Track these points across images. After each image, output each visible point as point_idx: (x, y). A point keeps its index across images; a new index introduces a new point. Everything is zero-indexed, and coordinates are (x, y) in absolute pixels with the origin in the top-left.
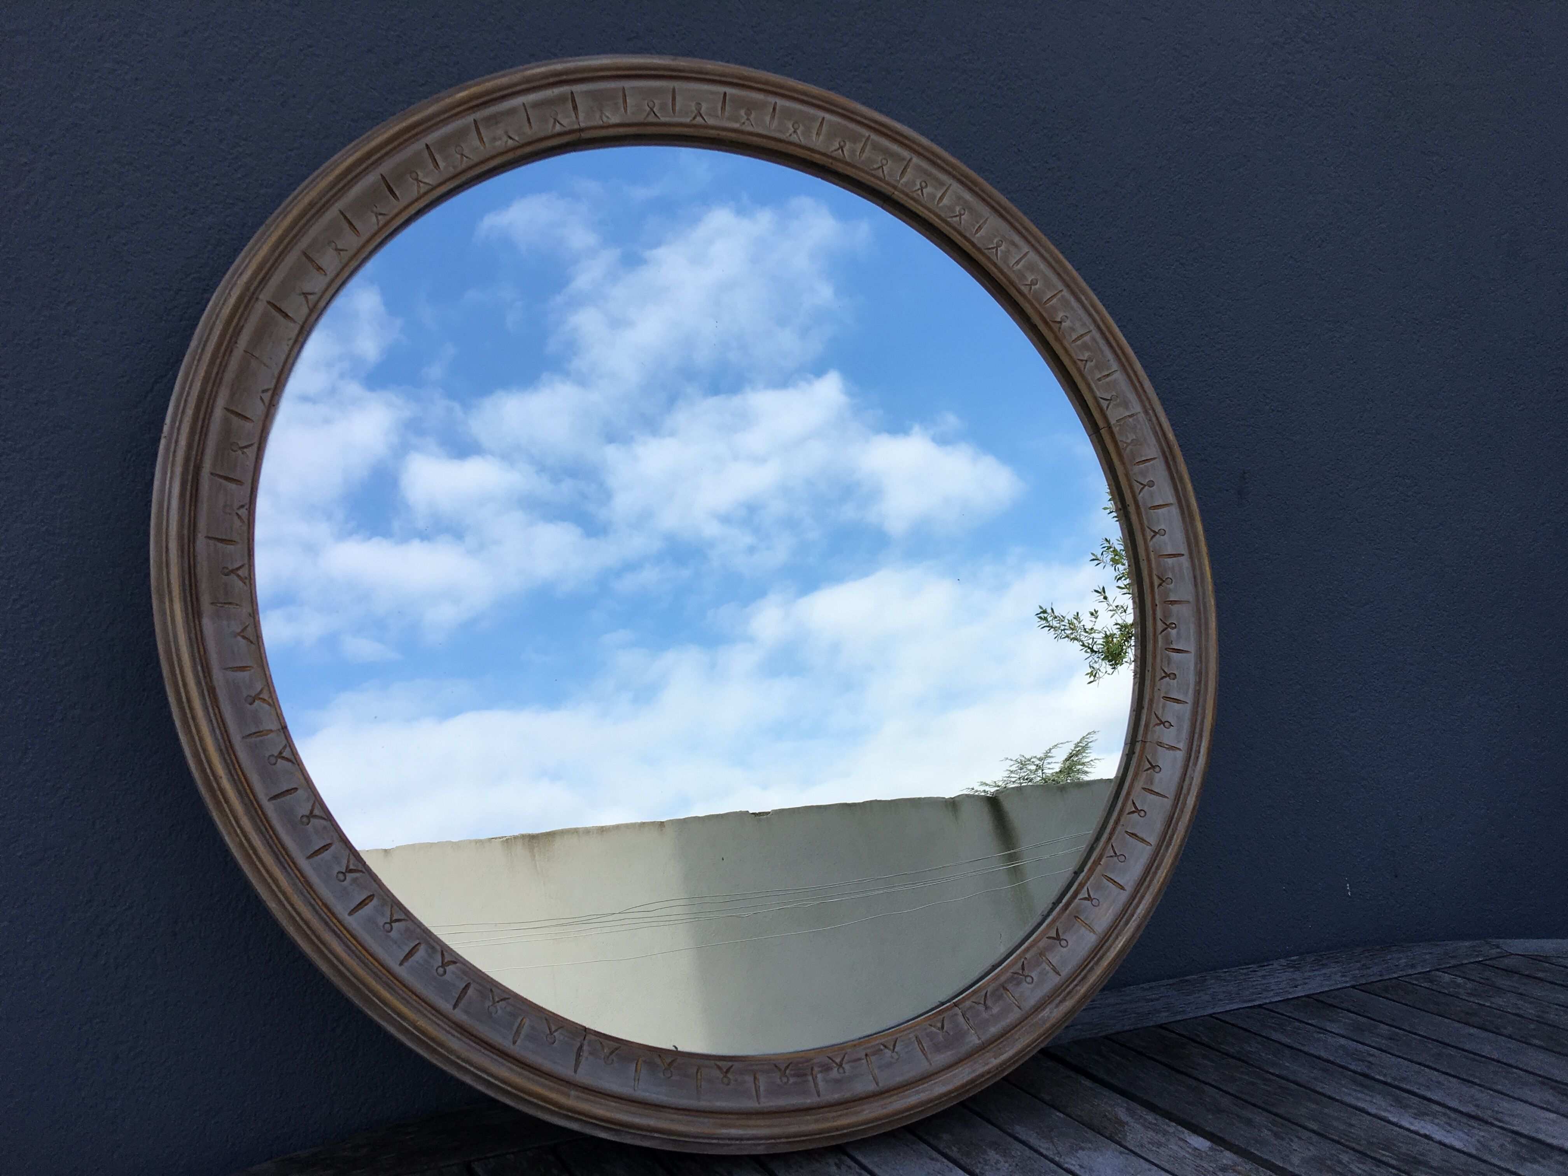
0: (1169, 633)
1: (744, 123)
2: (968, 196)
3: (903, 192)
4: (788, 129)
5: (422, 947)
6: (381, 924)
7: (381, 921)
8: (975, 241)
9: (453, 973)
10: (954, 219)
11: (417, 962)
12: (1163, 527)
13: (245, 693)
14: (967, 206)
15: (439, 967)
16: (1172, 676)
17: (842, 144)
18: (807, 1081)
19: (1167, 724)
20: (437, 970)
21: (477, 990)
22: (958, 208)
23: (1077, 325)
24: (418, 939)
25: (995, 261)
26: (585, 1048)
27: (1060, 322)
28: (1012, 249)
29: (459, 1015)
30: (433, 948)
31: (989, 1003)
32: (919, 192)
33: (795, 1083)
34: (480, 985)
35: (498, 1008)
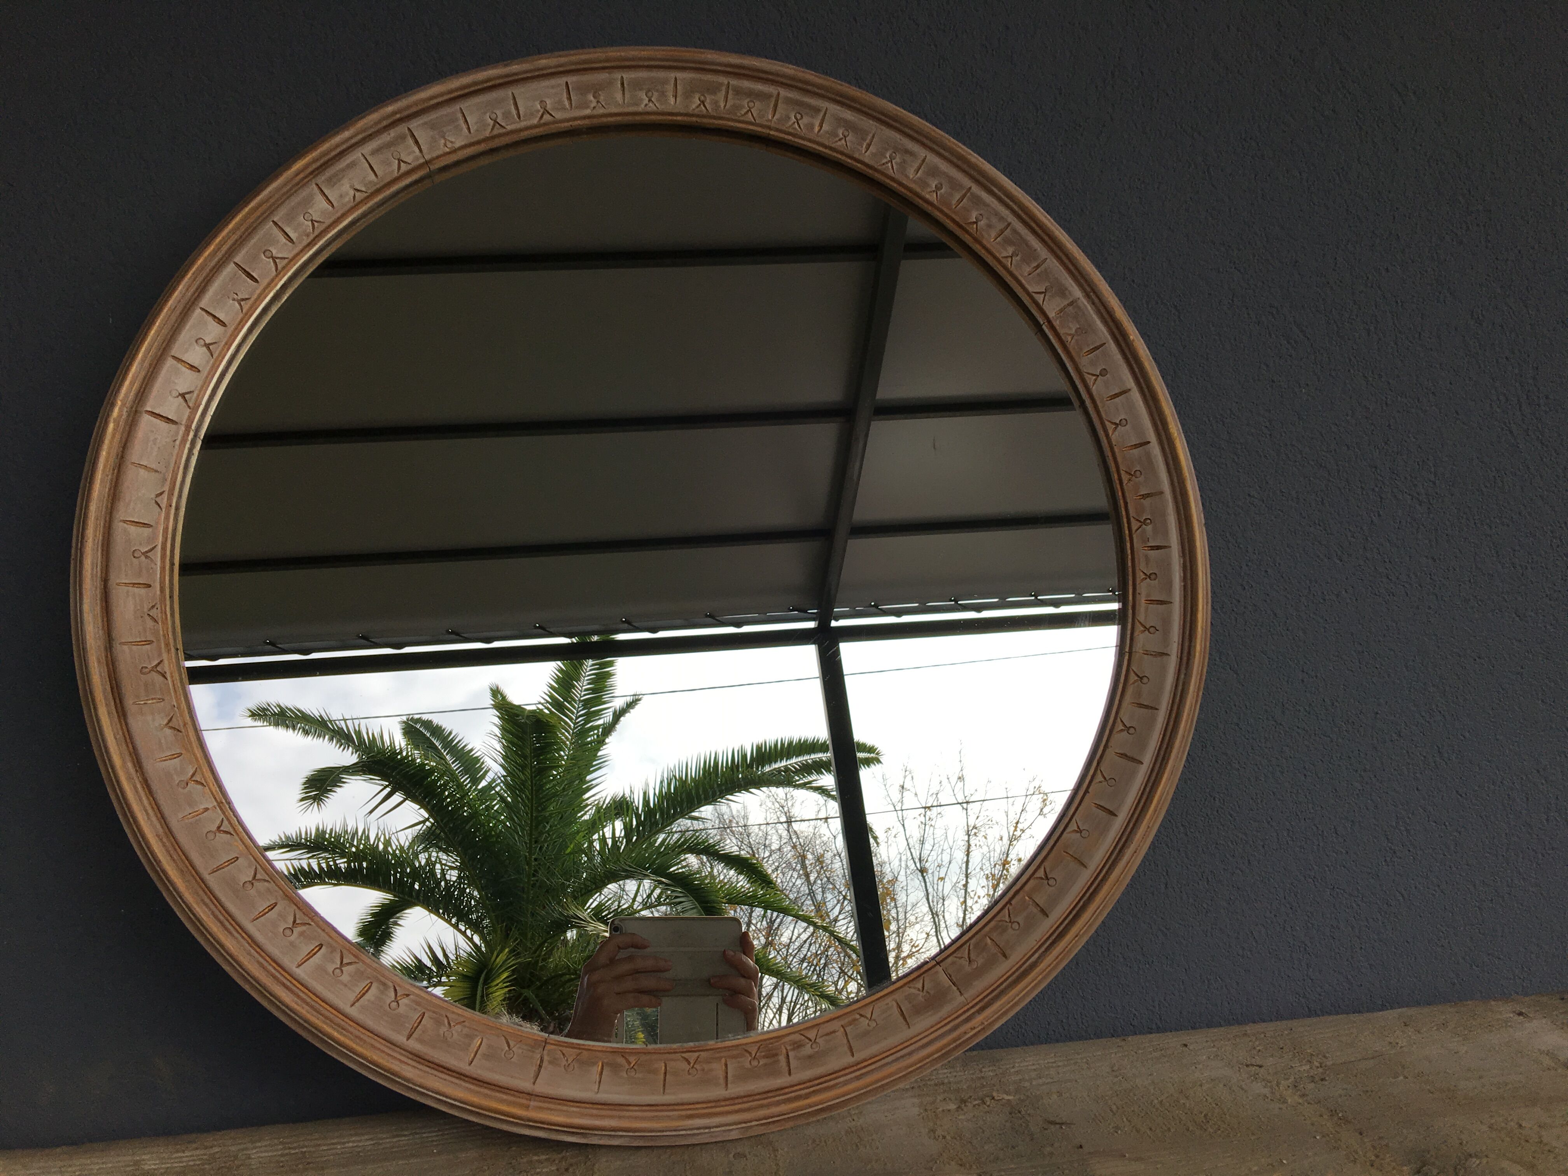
0: (1144, 531)
1: (594, 108)
2: (848, 115)
3: (777, 130)
4: (642, 100)
5: (374, 985)
6: (330, 970)
7: (330, 968)
8: (866, 160)
9: (406, 1005)
10: (839, 143)
11: (369, 1001)
12: (1123, 417)
13: (177, 779)
14: (849, 126)
15: (393, 1001)
16: (1153, 577)
17: (702, 98)
18: (778, 1061)
19: (1152, 630)
20: (389, 1005)
21: (431, 1018)
22: (840, 132)
23: (994, 220)
24: (369, 978)
25: (893, 175)
26: (546, 1058)
27: (976, 223)
28: (907, 158)
29: (413, 1045)
30: (384, 984)
31: (972, 956)
32: (796, 125)
33: (765, 1065)
34: (434, 1012)
35: (454, 1032)
